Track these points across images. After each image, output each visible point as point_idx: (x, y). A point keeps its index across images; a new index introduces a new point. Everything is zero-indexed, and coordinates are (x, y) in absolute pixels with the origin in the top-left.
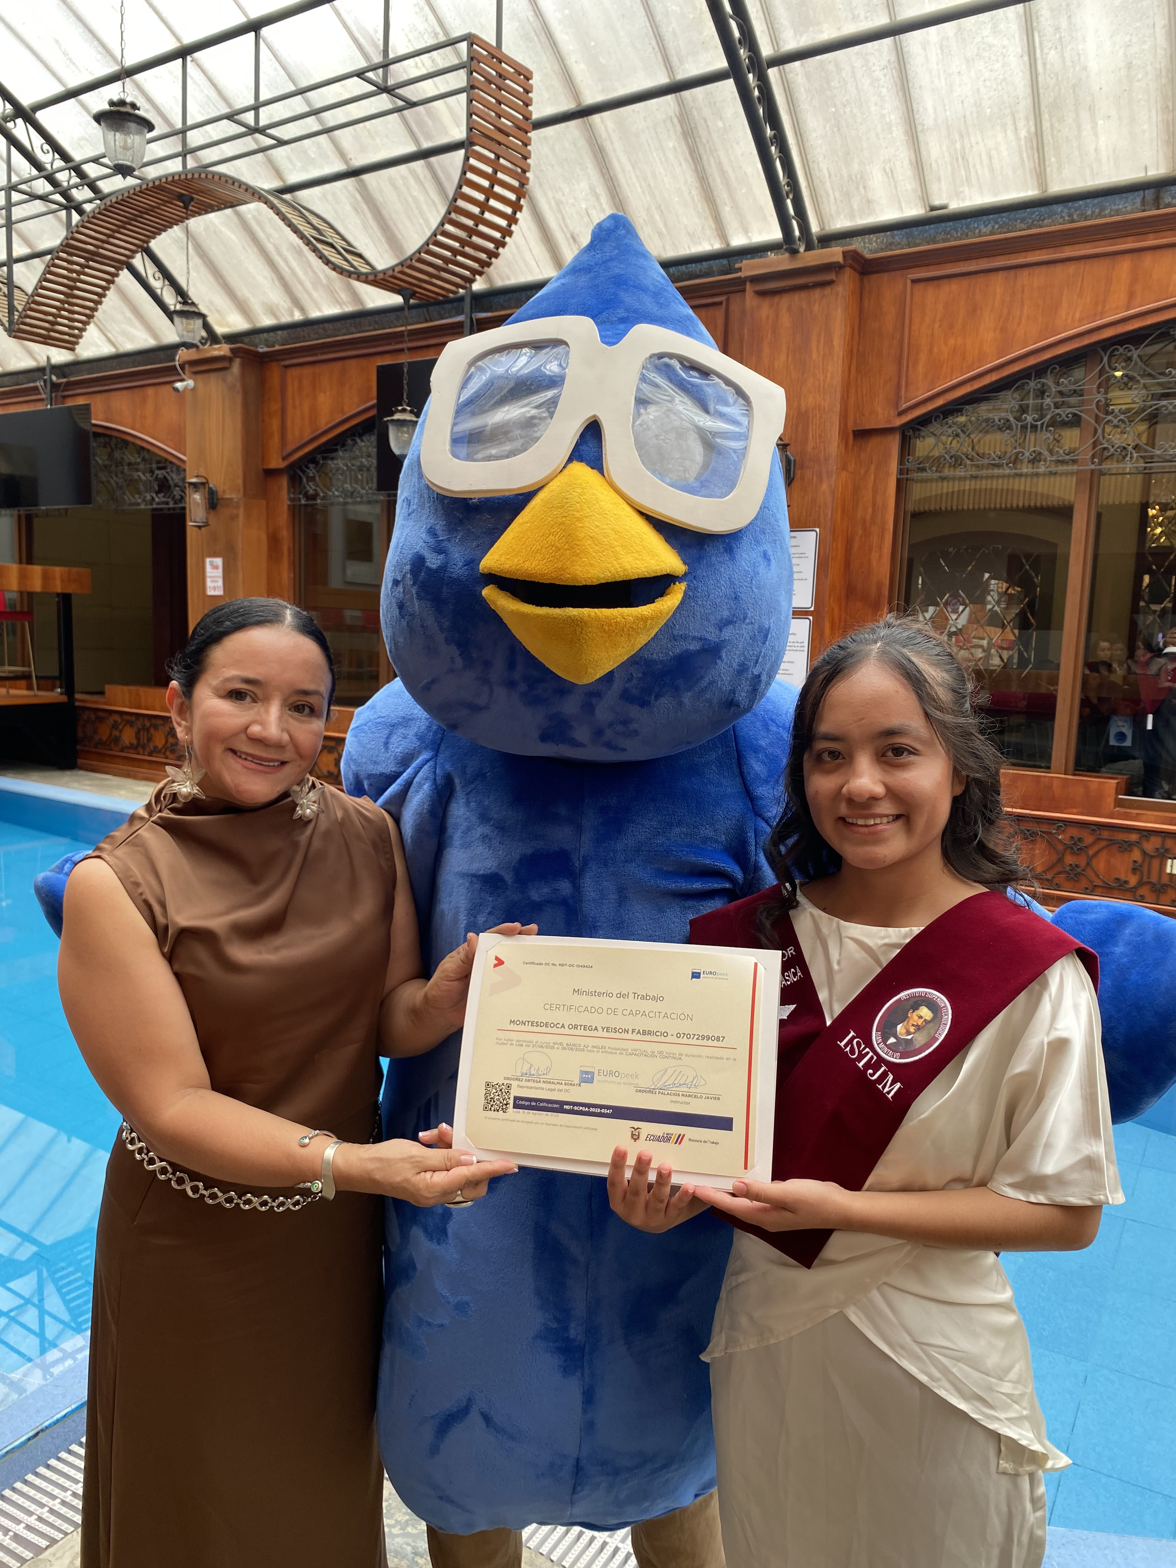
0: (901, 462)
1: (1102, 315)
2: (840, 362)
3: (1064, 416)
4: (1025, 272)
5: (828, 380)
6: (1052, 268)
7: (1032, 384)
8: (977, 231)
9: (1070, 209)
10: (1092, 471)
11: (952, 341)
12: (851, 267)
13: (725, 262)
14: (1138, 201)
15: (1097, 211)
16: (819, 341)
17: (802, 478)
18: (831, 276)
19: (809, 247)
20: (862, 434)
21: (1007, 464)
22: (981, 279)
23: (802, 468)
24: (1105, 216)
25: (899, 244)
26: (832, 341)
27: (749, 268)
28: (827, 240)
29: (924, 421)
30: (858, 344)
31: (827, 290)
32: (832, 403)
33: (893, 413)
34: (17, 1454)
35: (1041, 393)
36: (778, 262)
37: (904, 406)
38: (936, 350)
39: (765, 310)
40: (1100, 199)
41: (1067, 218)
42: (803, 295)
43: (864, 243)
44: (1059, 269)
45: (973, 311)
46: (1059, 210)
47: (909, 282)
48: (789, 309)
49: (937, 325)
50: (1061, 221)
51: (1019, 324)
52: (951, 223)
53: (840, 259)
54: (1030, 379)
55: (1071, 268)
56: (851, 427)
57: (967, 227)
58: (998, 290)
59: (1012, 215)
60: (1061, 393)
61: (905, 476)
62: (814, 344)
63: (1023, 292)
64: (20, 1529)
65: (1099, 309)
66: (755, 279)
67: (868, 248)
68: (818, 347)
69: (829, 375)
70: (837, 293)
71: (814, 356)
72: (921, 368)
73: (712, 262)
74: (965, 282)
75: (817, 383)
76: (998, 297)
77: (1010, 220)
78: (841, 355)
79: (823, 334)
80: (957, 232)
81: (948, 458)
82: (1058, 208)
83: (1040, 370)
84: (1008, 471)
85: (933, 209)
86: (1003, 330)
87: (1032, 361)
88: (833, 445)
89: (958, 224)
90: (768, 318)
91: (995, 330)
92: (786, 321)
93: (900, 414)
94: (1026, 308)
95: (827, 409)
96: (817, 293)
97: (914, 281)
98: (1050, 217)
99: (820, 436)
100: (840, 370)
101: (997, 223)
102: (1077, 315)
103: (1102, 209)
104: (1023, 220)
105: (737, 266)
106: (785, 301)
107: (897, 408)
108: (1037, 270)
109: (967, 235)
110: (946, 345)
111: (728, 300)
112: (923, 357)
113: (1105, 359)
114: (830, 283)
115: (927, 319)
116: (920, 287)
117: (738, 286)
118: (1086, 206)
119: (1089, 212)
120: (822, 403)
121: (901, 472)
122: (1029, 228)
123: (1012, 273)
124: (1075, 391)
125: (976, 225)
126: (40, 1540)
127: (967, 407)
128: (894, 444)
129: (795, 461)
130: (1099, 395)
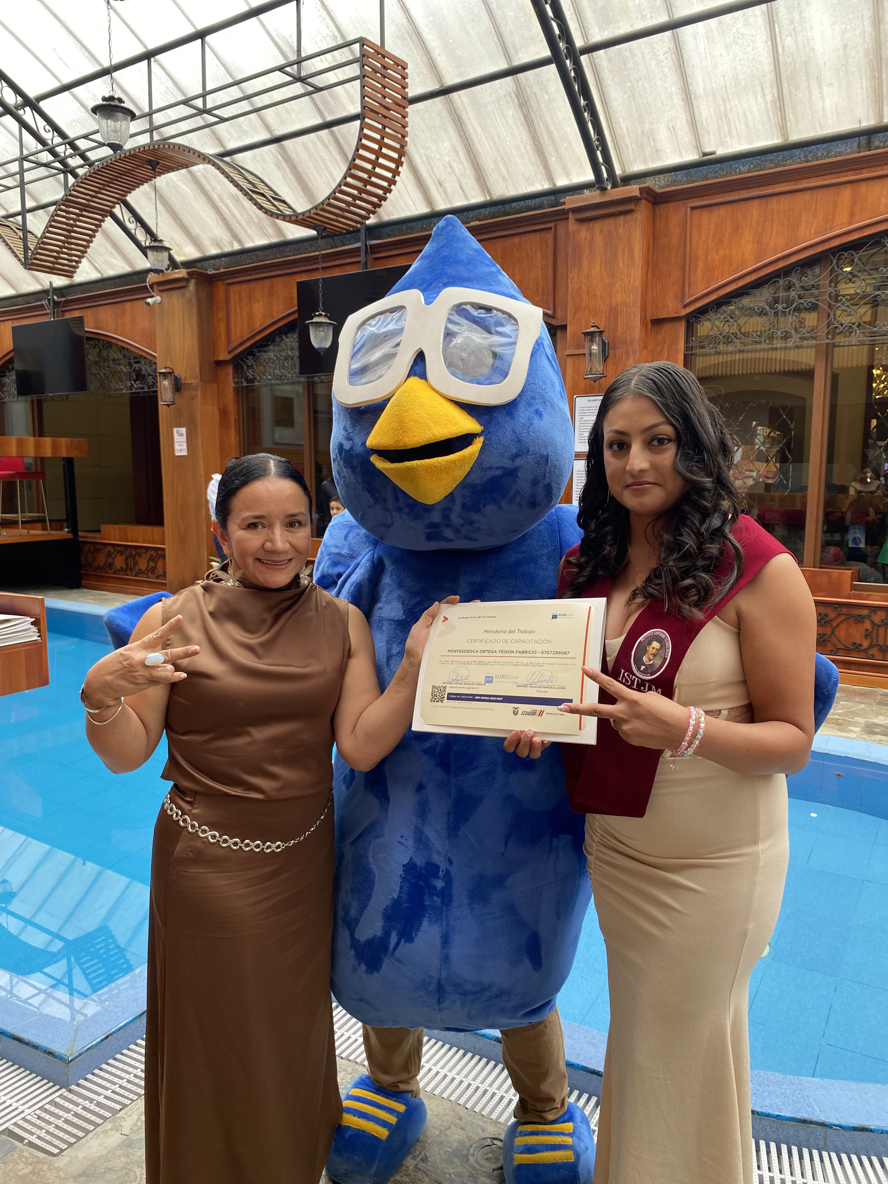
0: (687, 341)
1: (831, 229)
2: (640, 270)
3: (805, 304)
4: (774, 199)
5: (631, 283)
6: (793, 195)
7: (781, 282)
8: (738, 170)
9: (805, 152)
10: (827, 344)
11: (722, 252)
12: (646, 199)
13: (552, 198)
14: (855, 145)
15: (825, 153)
16: (624, 255)
17: (615, 356)
18: (632, 206)
19: (615, 186)
20: (658, 322)
21: (765, 341)
22: (742, 205)
23: (614, 349)
24: (831, 157)
25: (681, 181)
26: (633, 255)
27: (571, 202)
28: (628, 179)
29: (702, 311)
30: (653, 256)
31: (629, 217)
32: (634, 300)
33: (680, 306)
34: (94, 1050)
35: (789, 287)
36: (592, 197)
37: (688, 301)
38: (710, 259)
39: (583, 233)
40: (827, 144)
41: (803, 159)
42: (611, 220)
43: (655, 181)
44: (799, 196)
45: (737, 229)
46: (798, 153)
47: (689, 209)
48: (601, 231)
49: (710, 241)
50: (799, 161)
51: (770, 238)
52: (719, 165)
53: (637, 193)
54: (780, 278)
55: (808, 196)
56: (649, 317)
57: (731, 167)
58: (755, 213)
59: (763, 158)
60: (803, 287)
61: (690, 352)
62: (620, 256)
63: (773, 214)
64: (101, 1099)
65: (829, 224)
66: (575, 210)
67: (657, 184)
68: (623, 259)
69: (632, 280)
70: (637, 219)
71: (621, 265)
72: (699, 272)
73: (543, 198)
74: (729, 208)
75: (623, 285)
76: (755, 218)
77: (762, 161)
78: (641, 264)
79: (627, 249)
80: (723, 171)
81: (721, 337)
82: (797, 152)
83: (787, 271)
84: (766, 346)
85: (705, 154)
86: (759, 242)
87: (781, 265)
88: (637, 330)
89: (724, 165)
90: (586, 239)
91: (753, 243)
92: (599, 240)
93: (685, 306)
94: (775, 226)
95: (631, 305)
96: (622, 219)
97: (692, 208)
98: (790, 158)
99: (627, 324)
100: (640, 275)
101: (752, 164)
102: (813, 230)
103: (829, 152)
104: (771, 161)
105: (562, 201)
106: (598, 226)
107: (683, 302)
108: (782, 198)
109: (730, 173)
110: (717, 253)
111: (556, 226)
112: (701, 264)
113: (835, 262)
114: (631, 211)
115: (703, 235)
116: (697, 212)
117: (563, 215)
118: (817, 149)
119: (819, 154)
120: (628, 300)
121: (687, 349)
122: (776, 167)
123: (764, 200)
124: (813, 286)
125: (737, 166)
126: (116, 1105)
127: (734, 300)
128: (681, 328)
129: (608, 343)
130: (831, 289)
